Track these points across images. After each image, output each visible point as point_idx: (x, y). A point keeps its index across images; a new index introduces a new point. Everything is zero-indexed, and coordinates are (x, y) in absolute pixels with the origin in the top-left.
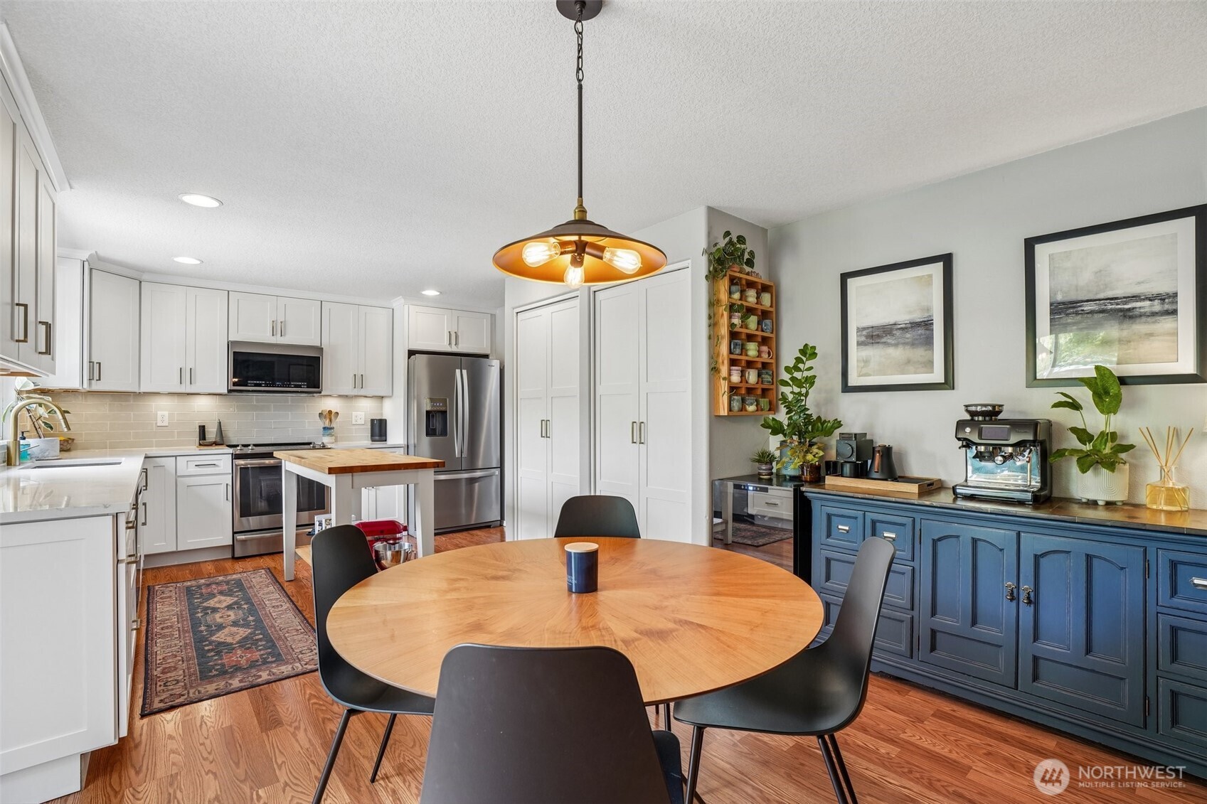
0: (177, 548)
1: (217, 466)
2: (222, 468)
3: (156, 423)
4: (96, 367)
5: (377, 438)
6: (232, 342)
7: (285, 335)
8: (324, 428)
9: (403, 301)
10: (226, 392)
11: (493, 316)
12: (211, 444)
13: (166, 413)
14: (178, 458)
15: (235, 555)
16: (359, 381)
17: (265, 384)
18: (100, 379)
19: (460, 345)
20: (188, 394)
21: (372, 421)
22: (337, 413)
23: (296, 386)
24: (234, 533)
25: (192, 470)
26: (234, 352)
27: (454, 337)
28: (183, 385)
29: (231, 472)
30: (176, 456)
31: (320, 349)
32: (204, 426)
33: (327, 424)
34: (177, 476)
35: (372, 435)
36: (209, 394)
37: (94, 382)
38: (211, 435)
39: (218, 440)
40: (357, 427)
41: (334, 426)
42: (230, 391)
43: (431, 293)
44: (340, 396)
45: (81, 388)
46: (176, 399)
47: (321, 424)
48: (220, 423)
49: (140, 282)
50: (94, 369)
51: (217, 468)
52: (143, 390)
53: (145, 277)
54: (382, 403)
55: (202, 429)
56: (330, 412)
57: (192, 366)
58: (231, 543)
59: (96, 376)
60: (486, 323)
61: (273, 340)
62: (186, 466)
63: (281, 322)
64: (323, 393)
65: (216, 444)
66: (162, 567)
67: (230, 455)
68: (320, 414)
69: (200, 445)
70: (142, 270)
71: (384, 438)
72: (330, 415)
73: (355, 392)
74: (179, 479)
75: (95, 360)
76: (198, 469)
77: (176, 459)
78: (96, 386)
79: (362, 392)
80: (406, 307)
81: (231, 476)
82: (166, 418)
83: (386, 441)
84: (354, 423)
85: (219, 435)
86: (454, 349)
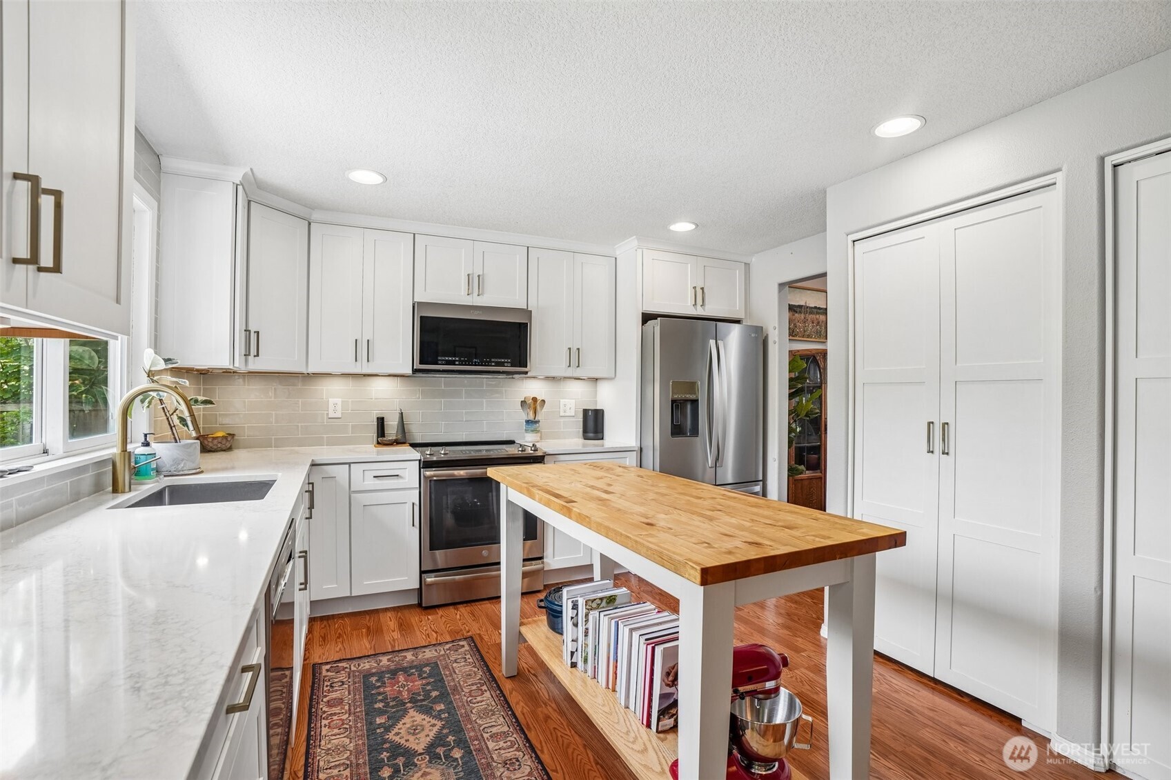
0: (351, 593)
1: (401, 477)
2: (407, 481)
3: (328, 414)
4: (253, 337)
5: (591, 435)
6: (418, 303)
7: (483, 294)
8: (528, 422)
9: (635, 243)
10: (411, 372)
11: (747, 265)
12: (391, 444)
13: (339, 401)
14: (352, 465)
15: (422, 603)
16: (575, 356)
17: (459, 361)
18: (258, 355)
19: (707, 307)
20: (365, 375)
21: (585, 412)
22: (543, 401)
23: (498, 364)
24: (422, 572)
25: (371, 483)
26: (421, 317)
27: (700, 294)
28: (359, 363)
29: (418, 486)
30: (349, 464)
31: (528, 313)
32: (383, 418)
33: (531, 417)
34: (351, 492)
35: (585, 431)
36: (390, 376)
37: (251, 358)
38: (392, 431)
39: (400, 437)
40: (567, 419)
41: (540, 419)
42: (415, 371)
43: (683, 227)
44: (547, 378)
45: (231, 367)
46: (350, 381)
47: (523, 416)
48: (402, 413)
49: (310, 224)
50: (251, 341)
51: (401, 481)
52: (311, 370)
53: (316, 216)
54: (596, 387)
55: (381, 421)
56: (535, 399)
57: (370, 337)
58: (418, 586)
59: (253, 351)
60: (739, 274)
61: (468, 301)
62: (363, 478)
63: (479, 276)
64: (529, 374)
65: (397, 442)
66: (333, 616)
67: (418, 462)
68: (523, 403)
69: (378, 443)
70: (313, 206)
71: (600, 435)
72: (533, 404)
73: (569, 373)
74: (353, 495)
75: (253, 328)
76: (377, 481)
77: (350, 466)
78: (255, 365)
79: (578, 373)
80: (639, 251)
81: (418, 491)
82: (339, 407)
83: (602, 439)
84: (562, 414)
85: (400, 432)
86: (699, 312)
